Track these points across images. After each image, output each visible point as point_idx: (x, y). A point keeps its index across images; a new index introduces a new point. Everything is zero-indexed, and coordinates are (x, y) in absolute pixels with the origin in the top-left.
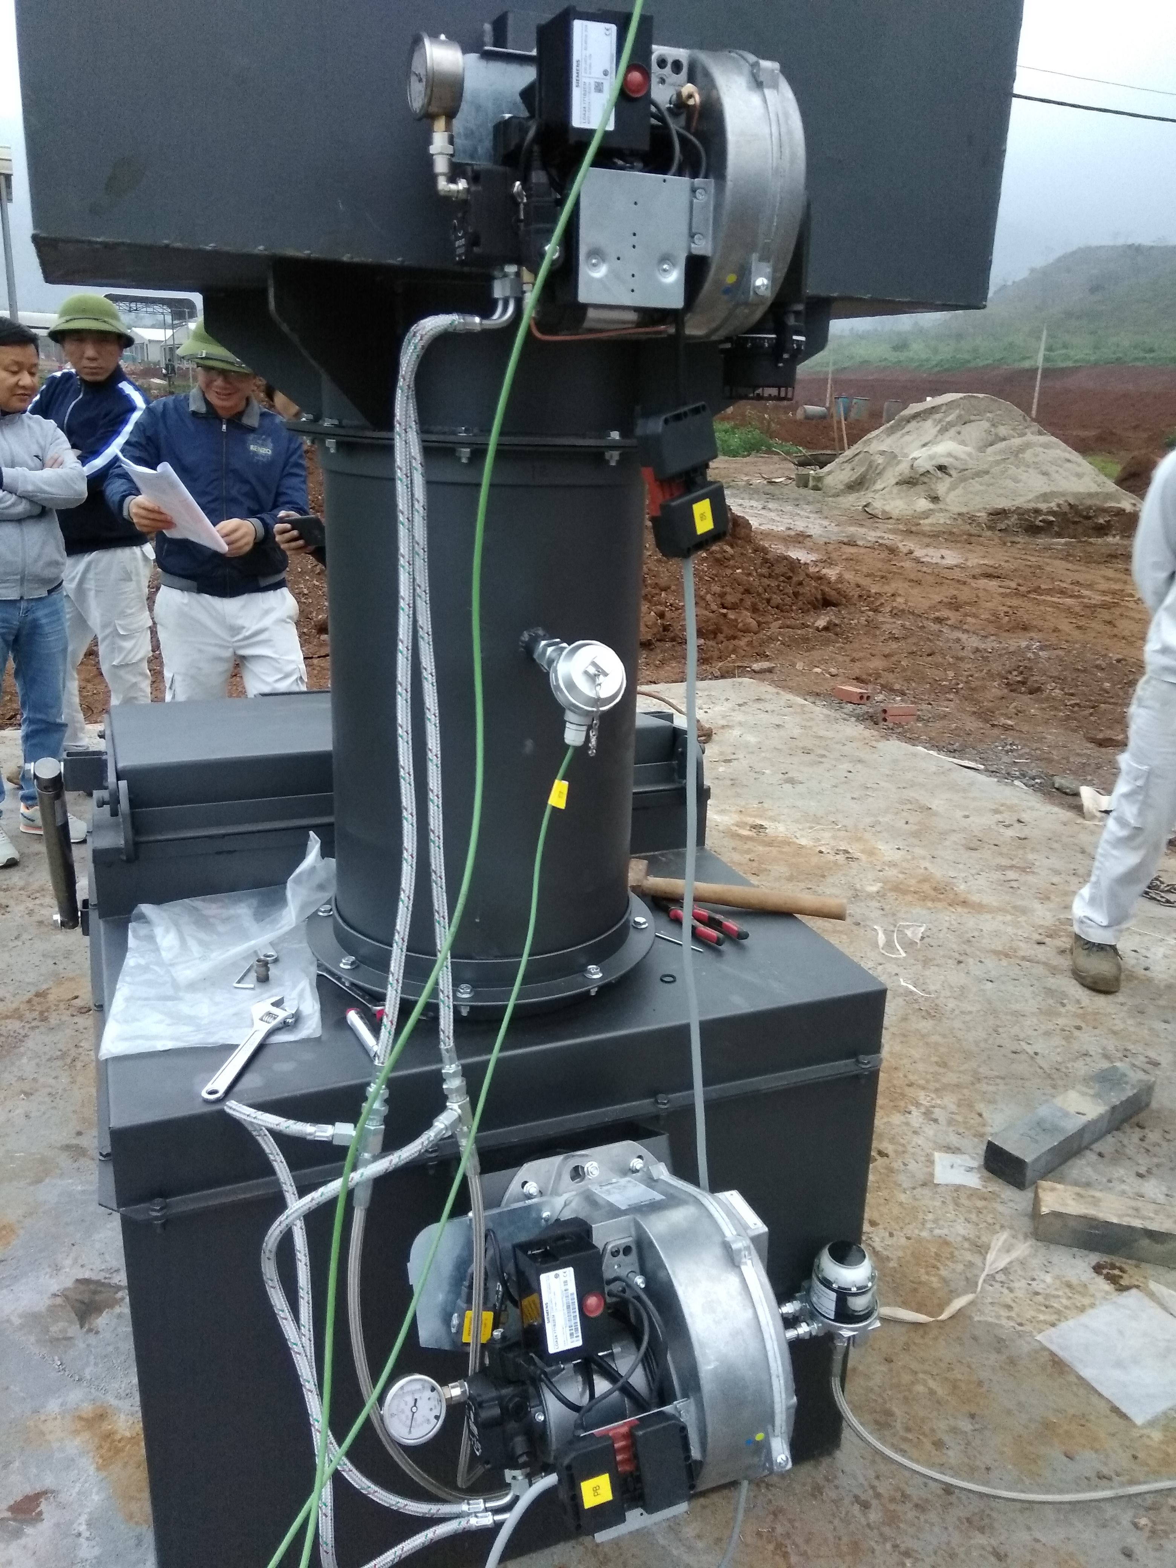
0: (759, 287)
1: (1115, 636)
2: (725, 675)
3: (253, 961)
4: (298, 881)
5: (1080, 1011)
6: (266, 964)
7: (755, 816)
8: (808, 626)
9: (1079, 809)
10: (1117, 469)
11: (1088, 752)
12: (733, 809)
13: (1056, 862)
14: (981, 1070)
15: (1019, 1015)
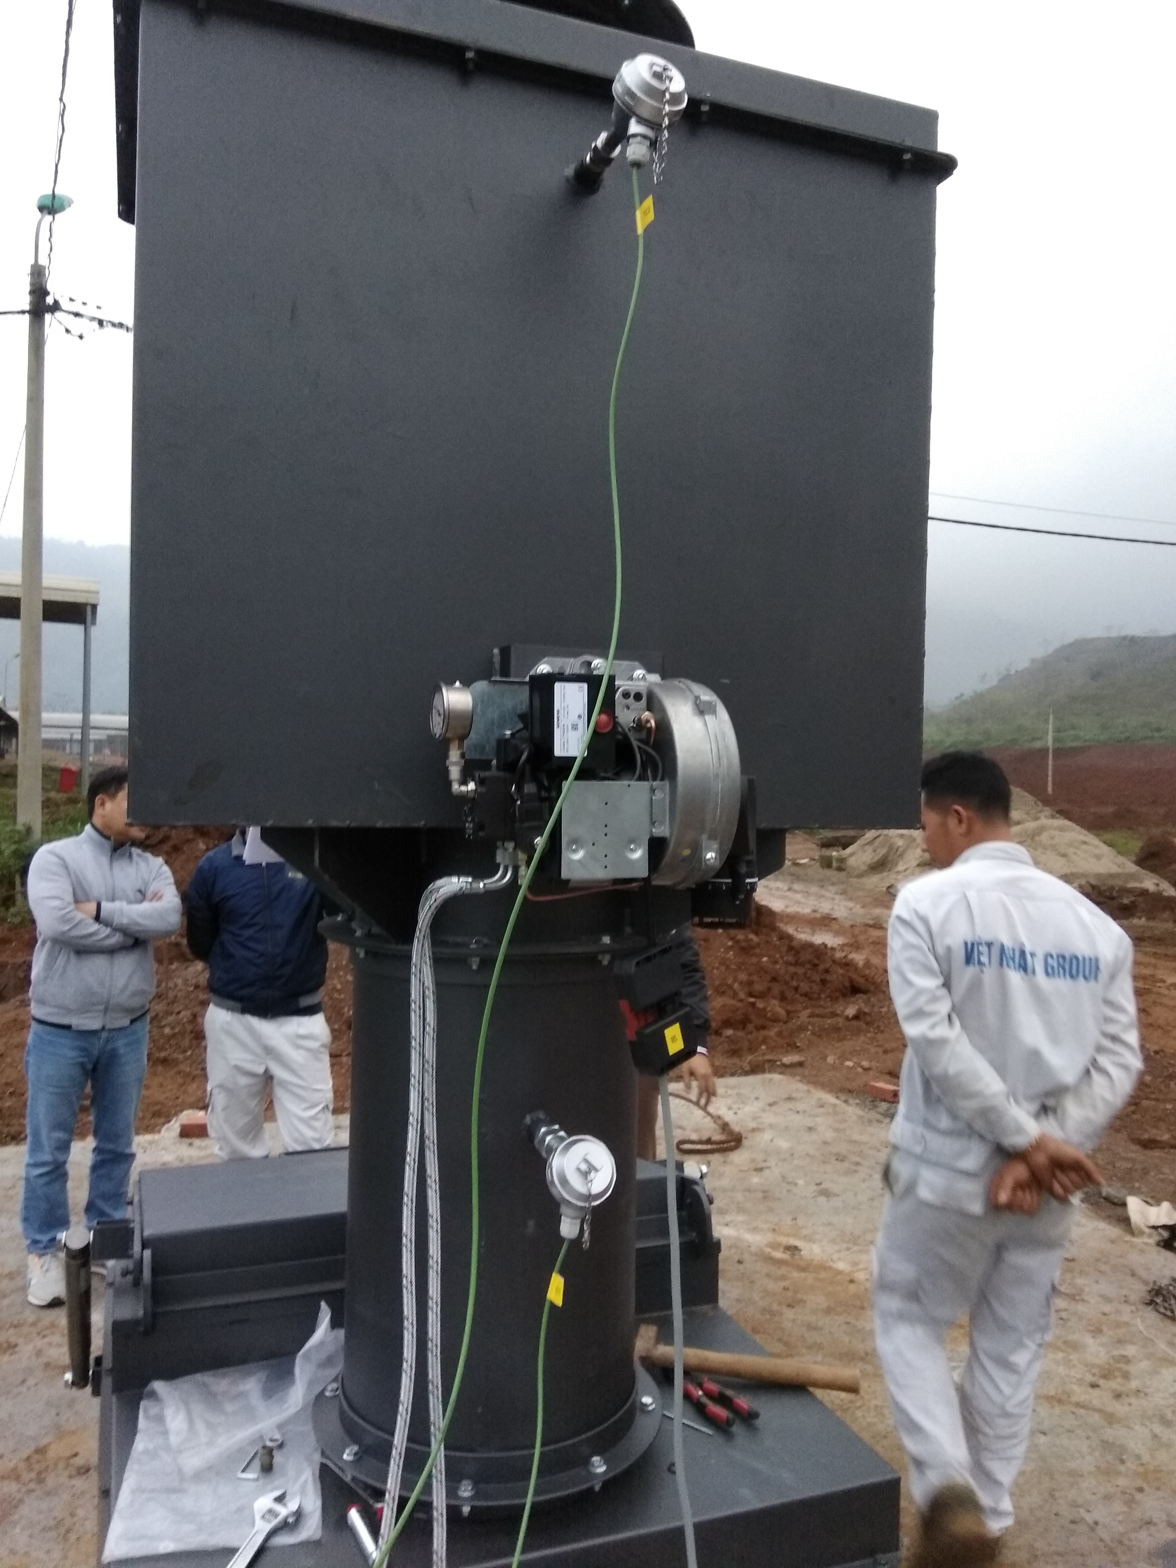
0: (709, 859)
1: (1151, 1025)
2: (755, 1069)
3: (258, 1447)
4: (306, 1357)
5: (1141, 1469)
6: (269, 1452)
7: (788, 1235)
8: (837, 1015)
9: (1125, 1222)
10: (1136, 845)
11: (1133, 1155)
12: (766, 1226)
13: (1105, 1287)
14: (1036, 1545)
15: (1076, 1474)
